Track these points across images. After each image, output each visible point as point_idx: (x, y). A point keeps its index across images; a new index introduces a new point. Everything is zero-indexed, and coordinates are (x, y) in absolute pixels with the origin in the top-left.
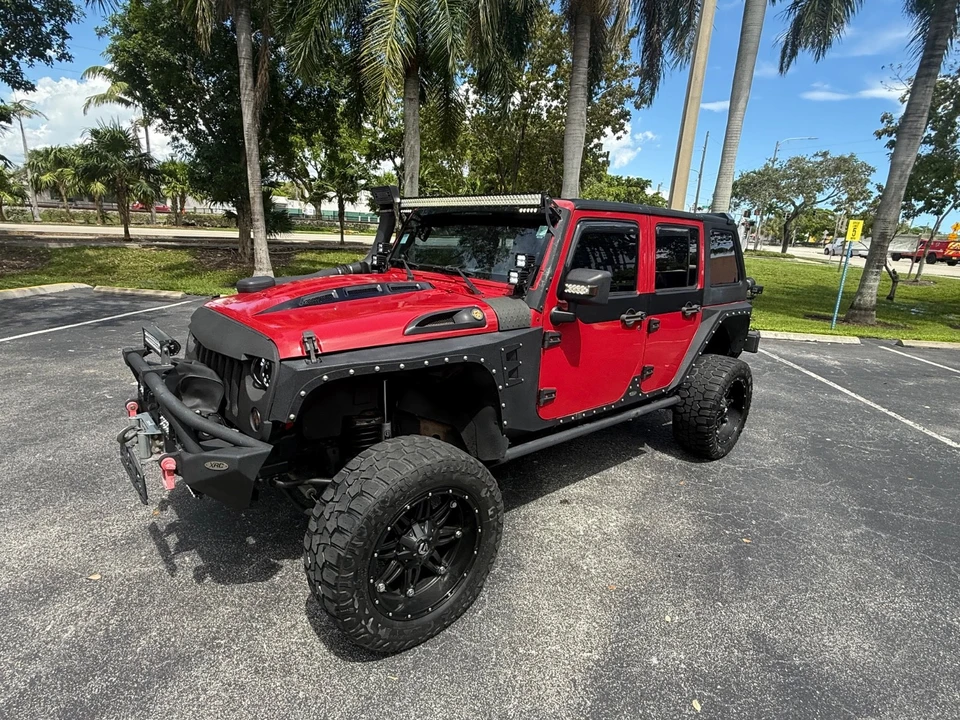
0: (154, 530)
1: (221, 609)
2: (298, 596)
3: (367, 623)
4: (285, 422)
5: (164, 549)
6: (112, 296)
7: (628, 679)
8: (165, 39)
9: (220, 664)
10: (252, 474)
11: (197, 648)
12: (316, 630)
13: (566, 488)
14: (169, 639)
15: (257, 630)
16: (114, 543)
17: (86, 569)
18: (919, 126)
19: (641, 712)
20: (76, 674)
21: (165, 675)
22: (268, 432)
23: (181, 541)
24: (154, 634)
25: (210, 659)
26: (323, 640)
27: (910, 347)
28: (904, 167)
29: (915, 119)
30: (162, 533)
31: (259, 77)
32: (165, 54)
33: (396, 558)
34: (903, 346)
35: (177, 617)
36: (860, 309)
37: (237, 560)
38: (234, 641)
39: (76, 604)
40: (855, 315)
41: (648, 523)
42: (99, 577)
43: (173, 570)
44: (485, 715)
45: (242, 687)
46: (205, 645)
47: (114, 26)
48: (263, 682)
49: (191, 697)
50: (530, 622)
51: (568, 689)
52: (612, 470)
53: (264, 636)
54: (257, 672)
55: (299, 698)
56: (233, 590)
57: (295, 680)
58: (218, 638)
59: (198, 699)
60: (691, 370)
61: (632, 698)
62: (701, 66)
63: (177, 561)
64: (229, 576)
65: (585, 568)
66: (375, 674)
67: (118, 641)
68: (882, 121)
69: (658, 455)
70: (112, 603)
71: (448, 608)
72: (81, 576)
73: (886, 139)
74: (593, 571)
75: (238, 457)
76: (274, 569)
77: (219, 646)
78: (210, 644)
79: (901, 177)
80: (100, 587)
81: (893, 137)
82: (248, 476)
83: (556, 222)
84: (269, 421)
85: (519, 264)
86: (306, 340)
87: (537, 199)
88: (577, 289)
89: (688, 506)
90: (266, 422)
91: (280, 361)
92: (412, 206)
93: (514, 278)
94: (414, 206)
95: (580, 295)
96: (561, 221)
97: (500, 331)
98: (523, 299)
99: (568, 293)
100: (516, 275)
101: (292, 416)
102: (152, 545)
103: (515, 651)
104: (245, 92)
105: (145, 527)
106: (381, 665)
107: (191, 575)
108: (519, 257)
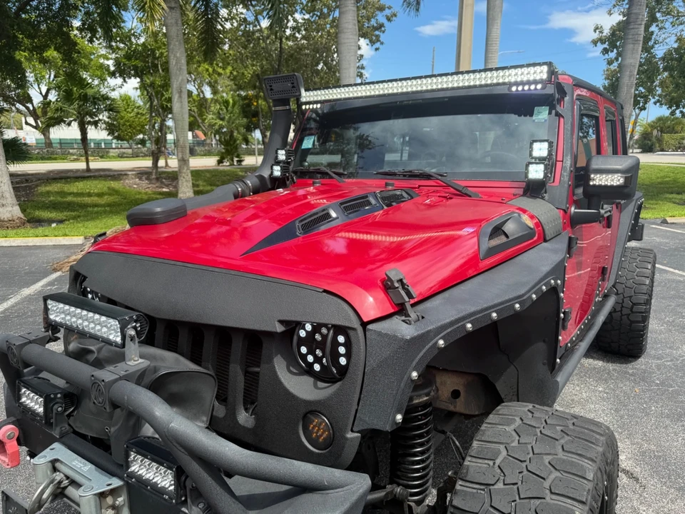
4: (388, 428)
18: (639, 33)
22: (350, 453)
27: (673, 223)
28: (632, 68)
29: (637, 26)
34: (667, 223)
60: (621, 265)
68: (595, 31)
73: (600, 47)
79: (630, 77)
81: (606, 46)
83: (560, 100)
84: (352, 431)
85: (536, 153)
86: (397, 285)
87: (541, 73)
88: (607, 180)
89: (668, 416)
90: (350, 435)
91: (364, 325)
92: (319, 99)
93: (536, 172)
94: (323, 98)
95: (612, 187)
96: (566, 99)
97: (545, 241)
98: (543, 198)
99: (594, 186)
100: (541, 167)
101: (399, 417)
108: (535, 145)
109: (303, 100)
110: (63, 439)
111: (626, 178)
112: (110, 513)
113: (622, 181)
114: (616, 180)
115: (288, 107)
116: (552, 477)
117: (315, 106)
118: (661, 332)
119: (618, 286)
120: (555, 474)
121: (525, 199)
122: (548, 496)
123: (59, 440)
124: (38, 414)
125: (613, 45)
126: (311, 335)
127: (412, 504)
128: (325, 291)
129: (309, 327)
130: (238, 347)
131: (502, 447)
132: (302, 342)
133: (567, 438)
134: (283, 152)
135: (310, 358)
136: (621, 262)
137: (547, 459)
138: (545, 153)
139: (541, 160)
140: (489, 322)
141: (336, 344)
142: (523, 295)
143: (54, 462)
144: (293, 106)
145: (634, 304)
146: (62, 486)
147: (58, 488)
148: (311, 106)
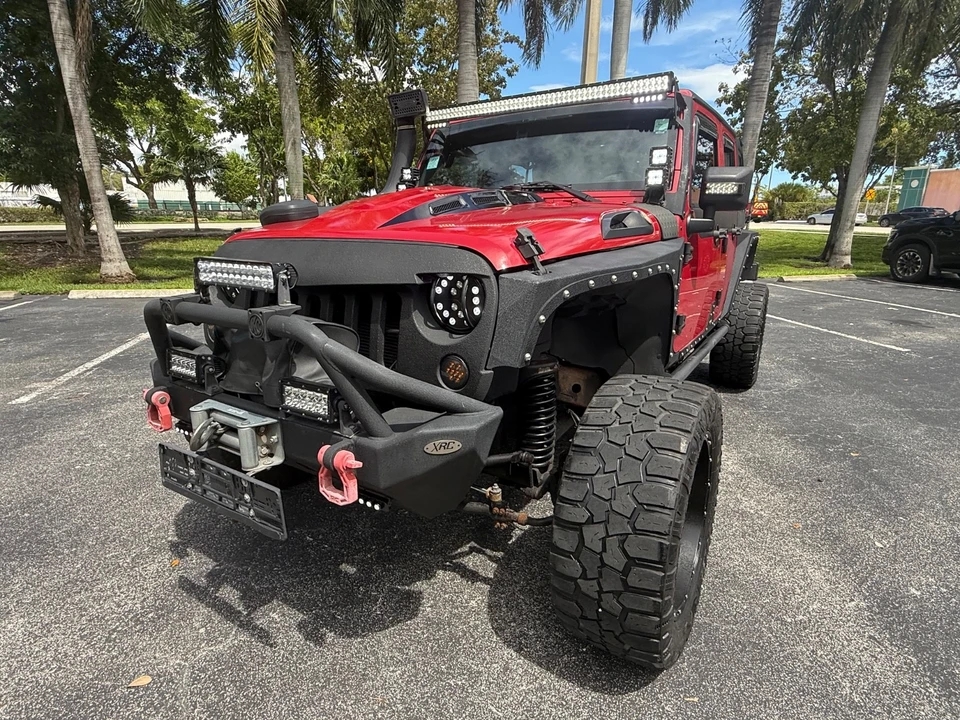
0: (187, 586)
1: (384, 672)
2: (476, 627)
4: (518, 365)
5: (228, 612)
7: (915, 620)
10: (485, 450)
12: (540, 664)
15: (463, 689)
16: (137, 621)
17: (116, 673)
22: (485, 386)
23: (243, 592)
26: (562, 676)
27: (789, 282)
30: (206, 589)
31: (79, 19)
37: (351, 599)
41: (758, 455)
42: (149, 678)
43: (264, 636)
51: (878, 650)
56: (379, 641)
60: (735, 296)
61: (943, 640)
63: (261, 623)
64: (357, 623)
65: (752, 511)
66: (666, 701)
68: (720, 90)
73: (725, 106)
74: (763, 513)
75: (475, 427)
76: (412, 598)
82: (481, 456)
83: (681, 112)
84: (486, 369)
85: (655, 161)
86: (527, 240)
87: (663, 84)
88: (721, 189)
89: (773, 433)
90: (483, 372)
91: (497, 274)
92: (445, 118)
93: (655, 178)
94: (449, 117)
95: (726, 195)
96: (686, 111)
97: (663, 240)
98: (661, 205)
99: (710, 194)
100: (660, 173)
101: (528, 355)
102: (204, 610)
103: (784, 623)
104: (61, 37)
105: (173, 587)
106: (661, 687)
107: (298, 636)
108: (655, 152)
109: (429, 119)
110: (215, 397)
111: (740, 187)
112: (265, 451)
113: (736, 189)
114: (730, 189)
115: (412, 127)
116: (663, 415)
117: (440, 125)
118: (771, 369)
119: (731, 318)
120: (664, 413)
121: (645, 205)
122: (659, 430)
123: (211, 398)
124: (190, 377)
125: (737, 106)
126: (447, 290)
127: (537, 470)
128: (460, 247)
129: (444, 283)
130: (378, 307)
131: (619, 399)
132: (438, 298)
133: (676, 390)
134: (409, 171)
135: (446, 314)
136: (735, 292)
137: (658, 404)
138: (663, 160)
139: (659, 167)
140: (610, 284)
141: (471, 296)
142: (641, 266)
143: (210, 411)
145: (746, 335)
146: (218, 432)
147: (215, 434)
148: (437, 126)
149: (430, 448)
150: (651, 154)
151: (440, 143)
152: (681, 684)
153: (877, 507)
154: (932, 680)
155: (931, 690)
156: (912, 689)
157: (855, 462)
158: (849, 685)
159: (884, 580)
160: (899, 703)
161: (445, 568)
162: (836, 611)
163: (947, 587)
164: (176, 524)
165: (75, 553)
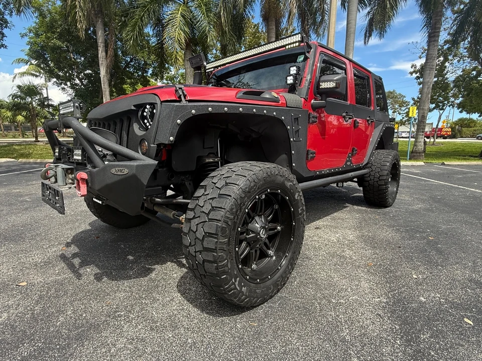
0: (63, 257)
1: (117, 294)
2: (170, 284)
3: (235, 281)
4: (167, 143)
5: (71, 267)
6: (29, 163)
7: (413, 311)
8: (58, 35)
9: (123, 327)
10: (145, 179)
11: (104, 319)
12: (188, 301)
13: (314, 223)
14: (81, 315)
15: (147, 304)
16: (36, 265)
17: (16, 280)
19: (435, 329)
20: (8, 344)
21: (80, 338)
22: (154, 152)
23: (82, 261)
24: (69, 313)
25: (115, 325)
26: (196, 306)
27: (448, 165)
28: (429, 84)
30: (69, 258)
31: (109, 52)
32: (58, 43)
33: (246, 239)
34: (445, 164)
35: (85, 302)
36: (417, 153)
37: (123, 268)
38: (130, 312)
39: (8, 301)
40: (414, 156)
41: (370, 234)
42: (26, 284)
43: (79, 276)
44: (330, 341)
45: (143, 340)
46: (109, 316)
47: (30, 32)
48: (158, 335)
49: (104, 350)
50: (330, 285)
51: (378, 320)
52: (335, 214)
53: (152, 307)
54: (152, 329)
55: (189, 343)
56: (124, 284)
57: (183, 332)
58: (119, 312)
59: (110, 351)
60: (372, 154)
61: (424, 321)
62: (332, 35)
63: (81, 271)
64: (119, 276)
65: (348, 256)
66: (240, 323)
67: (42, 320)
68: (412, 67)
69: (356, 207)
70: (36, 298)
71: (279, 277)
72: (12, 284)
73: (415, 75)
74: (354, 257)
75: (136, 164)
76: (150, 271)
77: (120, 316)
78: (113, 315)
80: (27, 289)
82: (142, 180)
83: (310, 51)
85: (291, 72)
86: (178, 89)
87: (298, 38)
88: (327, 85)
89: (387, 226)
90: (153, 145)
91: (161, 102)
93: (290, 80)
95: (330, 88)
96: (312, 50)
97: (288, 107)
98: (296, 94)
99: (322, 88)
100: (293, 78)
101: (171, 138)
102: (63, 265)
103: (330, 302)
104: (101, 59)
105: (57, 256)
106: (242, 317)
107: (92, 278)
108: (291, 68)
111: (336, 83)
112: (70, 181)
113: (334, 84)
114: (331, 85)
115: (200, 71)
130: (125, 124)
136: (373, 152)
138: (295, 72)
139: (291, 75)
144: (203, 70)
148: (209, 70)
149: (113, 171)
150: (290, 70)
151: (214, 79)
152: (253, 318)
153: (428, 261)
154: (402, 337)
155: (398, 342)
156: (386, 339)
157: (429, 242)
158: (347, 331)
159: (406, 291)
160: (372, 344)
161: (172, 262)
162: (365, 301)
163: (446, 299)
164: (74, 237)
165: (30, 242)
